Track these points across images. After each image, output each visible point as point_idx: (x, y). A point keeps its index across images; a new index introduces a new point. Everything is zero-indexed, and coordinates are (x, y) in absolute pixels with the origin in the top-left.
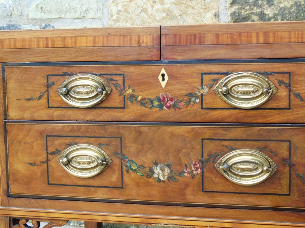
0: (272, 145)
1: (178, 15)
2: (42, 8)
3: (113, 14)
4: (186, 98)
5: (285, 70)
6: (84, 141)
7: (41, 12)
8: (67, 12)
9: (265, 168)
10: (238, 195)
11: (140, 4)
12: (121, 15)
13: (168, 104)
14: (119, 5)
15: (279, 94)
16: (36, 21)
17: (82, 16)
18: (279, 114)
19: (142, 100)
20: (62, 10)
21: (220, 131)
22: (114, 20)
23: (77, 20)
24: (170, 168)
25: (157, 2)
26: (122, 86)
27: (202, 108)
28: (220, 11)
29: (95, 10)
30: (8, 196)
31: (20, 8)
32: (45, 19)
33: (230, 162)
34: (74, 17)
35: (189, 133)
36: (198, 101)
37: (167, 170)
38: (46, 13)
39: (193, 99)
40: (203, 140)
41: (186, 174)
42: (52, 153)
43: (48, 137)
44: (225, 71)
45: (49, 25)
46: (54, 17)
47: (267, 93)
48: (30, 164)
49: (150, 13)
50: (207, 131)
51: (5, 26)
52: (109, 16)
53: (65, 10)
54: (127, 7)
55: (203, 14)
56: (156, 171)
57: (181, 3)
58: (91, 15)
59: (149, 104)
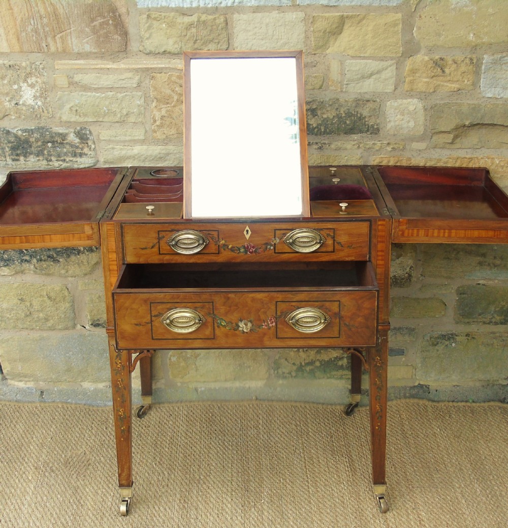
2: (76, 111)
3: (157, 119)
4: (264, 246)
5: (331, 227)
7: (76, 115)
8: (105, 116)
12: (166, 121)
13: (251, 250)
14: (162, 110)
15: (327, 243)
16: (69, 124)
17: (122, 120)
18: (327, 256)
19: (232, 247)
20: (99, 113)
22: (157, 126)
23: (117, 125)
24: (252, 323)
26: (217, 238)
27: (275, 253)
29: (136, 115)
31: (50, 110)
32: (81, 123)
34: (113, 121)
35: (266, 297)
36: (272, 248)
38: (82, 116)
39: (269, 247)
44: (290, 228)
45: (85, 128)
46: (90, 120)
50: (280, 296)
51: (33, 128)
52: (152, 121)
53: (103, 113)
54: (171, 113)
58: (132, 119)
59: (237, 250)
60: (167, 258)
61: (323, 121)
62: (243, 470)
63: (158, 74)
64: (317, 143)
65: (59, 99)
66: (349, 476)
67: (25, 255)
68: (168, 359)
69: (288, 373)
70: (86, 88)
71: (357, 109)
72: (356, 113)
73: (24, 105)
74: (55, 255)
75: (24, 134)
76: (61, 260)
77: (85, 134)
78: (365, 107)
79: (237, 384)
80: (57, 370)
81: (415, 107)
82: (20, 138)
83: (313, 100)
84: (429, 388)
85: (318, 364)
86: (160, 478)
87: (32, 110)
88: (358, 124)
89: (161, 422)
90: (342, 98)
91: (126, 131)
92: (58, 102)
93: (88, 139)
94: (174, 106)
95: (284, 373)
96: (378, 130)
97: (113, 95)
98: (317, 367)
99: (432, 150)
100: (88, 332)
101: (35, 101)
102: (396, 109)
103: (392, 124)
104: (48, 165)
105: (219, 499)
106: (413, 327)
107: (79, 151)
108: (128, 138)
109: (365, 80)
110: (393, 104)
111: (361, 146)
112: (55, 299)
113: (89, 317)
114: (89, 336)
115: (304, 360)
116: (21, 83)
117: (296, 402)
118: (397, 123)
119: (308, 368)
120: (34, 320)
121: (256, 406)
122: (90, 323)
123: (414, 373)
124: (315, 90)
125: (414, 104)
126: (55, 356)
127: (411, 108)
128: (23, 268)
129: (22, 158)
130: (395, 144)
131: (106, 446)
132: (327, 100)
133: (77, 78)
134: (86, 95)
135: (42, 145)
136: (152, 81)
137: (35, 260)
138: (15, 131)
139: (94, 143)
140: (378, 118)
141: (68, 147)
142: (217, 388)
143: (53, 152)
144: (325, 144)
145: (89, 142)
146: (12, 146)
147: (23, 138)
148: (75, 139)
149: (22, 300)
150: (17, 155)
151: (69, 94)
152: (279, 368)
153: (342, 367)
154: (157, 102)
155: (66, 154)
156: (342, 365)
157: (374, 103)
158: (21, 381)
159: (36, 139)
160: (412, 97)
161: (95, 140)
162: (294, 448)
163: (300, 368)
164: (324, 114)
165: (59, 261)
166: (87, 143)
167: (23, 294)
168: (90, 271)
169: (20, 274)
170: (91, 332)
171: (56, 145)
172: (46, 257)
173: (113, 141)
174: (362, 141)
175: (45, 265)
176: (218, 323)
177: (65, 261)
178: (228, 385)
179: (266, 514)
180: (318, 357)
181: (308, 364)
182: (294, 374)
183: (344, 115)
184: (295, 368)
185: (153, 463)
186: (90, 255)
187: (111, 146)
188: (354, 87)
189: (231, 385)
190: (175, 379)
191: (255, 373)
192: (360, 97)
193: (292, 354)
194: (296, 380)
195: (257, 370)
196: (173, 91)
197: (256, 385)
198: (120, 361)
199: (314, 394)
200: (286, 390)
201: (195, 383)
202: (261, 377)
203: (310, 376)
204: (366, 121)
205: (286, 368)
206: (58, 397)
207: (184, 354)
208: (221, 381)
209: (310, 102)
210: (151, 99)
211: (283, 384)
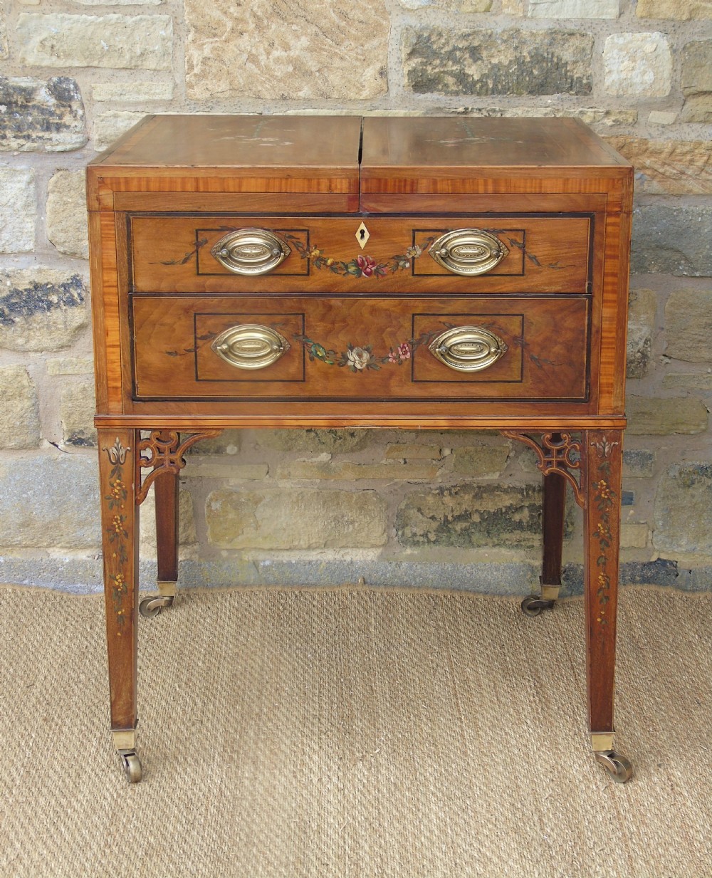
0: (502, 320)
1: (314, 69)
2: (52, 47)
3: (195, 63)
4: (393, 262)
5: (519, 227)
6: (249, 320)
7: (51, 55)
8: (102, 56)
9: (493, 350)
10: (458, 384)
11: (245, 47)
12: (211, 66)
13: (368, 270)
14: (205, 47)
15: (510, 257)
16: (39, 72)
17: (132, 65)
18: (510, 282)
19: (333, 264)
20: (93, 52)
21: (436, 303)
22: (196, 75)
23: (124, 73)
24: (370, 353)
25: (276, 45)
26: (306, 245)
27: (413, 275)
28: (389, 66)
29: (159, 55)
30: (133, 400)
31: (6, 46)
32: (59, 69)
33: (448, 344)
34: (116, 67)
35: (395, 306)
36: (408, 265)
37: (366, 356)
38: (62, 57)
39: (401, 263)
40: (414, 315)
41: (390, 360)
42: (203, 338)
43: (196, 315)
44: (443, 228)
45: (67, 79)
46: (77, 64)
47: (497, 256)
48: (170, 353)
49: (262, 63)
50: (419, 305)
52: (186, 67)
53: (100, 53)
54: (220, 53)
55: (360, 70)
56: (351, 358)
57: (321, 49)
58: (151, 63)
59: (342, 270)
60: (211, 281)
61: (492, 68)
62: (341, 699)
64: (480, 110)
65: (22, 25)
66: (537, 710)
68: (206, 505)
69: (423, 536)
70: (71, 6)
71: (552, 49)
72: (550, 56)
74: (7, 311)
76: (17, 319)
77: (65, 89)
78: (566, 46)
79: (330, 555)
80: (5, 524)
81: (655, 46)
83: (475, 32)
84: (676, 567)
85: (476, 518)
86: (188, 710)
88: (553, 75)
89: (190, 619)
90: (526, 28)
91: (141, 85)
92: (19, 31)
93: (71, 98)
94: (227, 41)
95: (415, 535)
96: (589, 87)
97: (118, 19)
98: (474, 523)
99: (685, 125)
100: (63, 455)
102: (621, 50)
103: (614, 76)
105: (297, 746)
106: (648, 452)
107: (55, 120)
108: (142, 98)
110: (616, 40)
111: (558, 116)
112: (4, 393)
113: (65, 427)
114: (64, 461)
115: (452, 511)
117: (435, 588)
118: (623, 76)
119: (459, 526)
121: (362, 594)
122: (66, 438)
123: (650, 538)
124: (479, 15)
125: (654, 42)
127: (649, 48)
130: (620, 113)
131: (90, 656)
132: (500, 31)
134: (70, 19)
139: (82, 106)
140: (590, 64)
141: (35, 113)
142: (294, 562)
143: (9, 121)
144: (494, 111)
145: (72, 103)
148: (48, 98)
151: (40, 17)
152: (407, 525)
153: (520, 526)
154: (196, 32)
155: (31, 126)
156: (521, 521)
157: (582, 38)
160: (649, 28)
161: (85, 101)
162: (434, 665)
163: (445, 526)
164: (493, 56)
165: (13, 322)
166: (70, 106)
168: (69, 341)
170: (68, 456)
171: (15, 109)
173: (116, 103)
174: (560, 107)
176: (311, 352)
177: (24, 322)
178: (314, 556)
179: (383, 772)
180: (477, 506)
181: (459, 518)
182: (432, 537)
184: (435, 525)
185: (176, 685)
186: (69, 311)
187: (112, 112)
188: (547, 9)
189: (319, 557)
190: (218, 543)
191: (363, 534)
192: (558, 26)
193: (430, 499)
194: (436, 548)
195: (366, 529)
196: (225, 13)
197: (364, 556)
198: (118, 481)
199: (468, 575)
200: (419, 567)
201: (253, 552)
202: (372, 541)
203: (462, 541)
204: (567, 71)
205: (419, 525)
206: (5, 575)
207: (234, 497)
208: (301, 549)
209: (469, 35)
210: (186, 28)
211: (412, 555)
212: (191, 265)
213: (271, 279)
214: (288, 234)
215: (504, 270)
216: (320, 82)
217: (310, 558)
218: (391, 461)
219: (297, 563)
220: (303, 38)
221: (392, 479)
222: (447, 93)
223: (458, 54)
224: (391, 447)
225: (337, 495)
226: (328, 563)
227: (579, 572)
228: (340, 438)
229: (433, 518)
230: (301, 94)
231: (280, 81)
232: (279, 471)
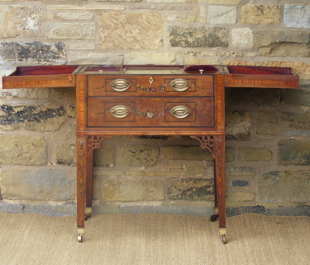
0: (190, 104)
1: (140, 40)
2: (57, 33)
3: (102, 38)
4: (159, 88)
5: (194, 78)
6: (120, 104)
7: (57, 35)
8: (73, 35)
9: (187, 112)
10: (178, 122)
11: (118, 33)
12: (107, 39)
13: (153, 90)
14: (105, 32)
15: (192, 86)
16: (52, 40)
17: (82, 38)
18: (192, 93)
19: (143, 88)
20: (70, 34)
21: (171, 99)
22: (102, 41)
23: (79, 41)
25: (128, 32)
26: (136, 83)
27: (165, 91)
28: (164, 38)
29: (91, 35)
30: (87, 127)
31: (42, 32)
32: (59, 39)
33: (175, 110)
34: (77, 39)
35: (160, 100)
36: (163, 89)
37: (152, 114)
38: (60, 36)
39: (162, 88)
40: (165, 103)
41: (159, 115)
42: (107, 109)
43: (105, 102)
44: (173, 78)
45: (61, 43)
46: (64, 38)
47: (188, 86)
48: (98, 114)
49: (124, 38)
50: (167, 100)
51: (32, 42)
52: (99, 39)
53: (72, 34)
54: (110, 34)
55: (154, 40)
56: (148, 115)
57: (142, 33)
58: (88, 38)
59: (145, 90)
60: (110, 93)
61: (196, 39)
63: (104, 13)
64: (193, 52)
65: (48, 26)
67: (21, 117)
68: (103, 185)
69: (176, 196)
70: (63, 20)
71: (215, 33)
72: (214, 35)
73: (28, 29)
74: (38, 118)
75: (27, 46)
76: (42, 121)
77: (61, 46)
78: (219, 32)
79: (145, 204)
80: (34, 192)
81: (248, 32)
82: (24, 48)
83: (191, 28)
84: (264, 208)
85: (194, 190)
87: (32, 32)
88: (216, 41)
90: (207, 27)
91: (85, 44)
92: (47, 28)
93: (62, 49)
94: (112, 31)
95: (174, 196)
96: (227, 45)
97: (78, 24)
98: (194, 192)
99: (259, 57)
101: (35, 27)
102: (237, 33)
103: (235, 42)
104: (39, 63)
106: (252, 167)
107: (57, 55)
108: (85, 48)
109: (220, 17)
110: (235, 30)
111: (218, 54)
112: (36, 146)
113: (56, 158)
114: (55, 170)
115: (186, 187)
116: (28, 17)
117: (181, 215)
118: (238, 41)
119: (189, 193)
120: (23, 159)
121: (155, 216)
122: (56, 161)
123: (254, 197)
124: (192, 22)
125: (247, 31)
126: (33, 182)
127: (246, 33)
128: (19, 126)
129: (24, 59)
130: (238, 53)
132: (198, 27)
133: (59, 14)
134: (63, 24)
135: (36, 52)
136: (100, 17)
137: (26, 121)
138: (21, 44)
139: (66, 51)
140: (227, 38)
141: (50, 53)
142: (132, 206)
143: (42, 56)
144: (197, 53)
145: (63, 50)
146: (19, 52)
147: (26, 48)
148: (55, 49)
149: (17, 145)
150: (22, 57)
151: (54, 23)
152: (171, 193)
153: (209, 193)
154: (103, 28)
155: (49, 57)
156: (210, 191)
157: (225, 30)
158: (11, 199)
159: (33, 48)
160: (246, 26)
161: (66, 50)
163: (184, 193)
164: (196, 35)
165: (40, 121)
166: (62, 51)
167: (17, 142)
168: (58, 128)
169: (17, 130)
170: (56, 168)
171: (44, 52)
172: (33, 119)
173: (77, 50)
174: (218, 51)
175: (32, 124)
176: (137, 113)
177: (44, 121)
178: (139, 204)
180: (195, 186)
181: (188, 190)
182: (180, 197)
183: (208, 36)
184: (180, 193)
186: (59, 118)
187: (75, 53)
188: (213, 21)
189: (141, 204)
190: (107, 199)
191: (156, 196)
192: (217, 26)
193: (179, 183)
194: (181, 201)
195: (157, 194)
196: (112, 22)
197: (156, 204)
198: (82, 151)
199: (192, 211)
200: (175, 208)
201: (118, 202)
202: (159, 198)
203: (190, 198)
204: (220, 40)
205: (175, 193)
206: (33, 210)
207: (112, 182)
208: (135, 201)
209: (189, 29)
210: (99, 27)
211: (173, 203)
212: (104, 89)
213: (126, 93)
214: (131, 80)
215: (190, 90)
216: (142, 44)
217: (138, 205)
218: (165, 169)
219: (133, 206)
220: (136, 30)
221: (165, 176)
222: (182, 47)
223: (185, 35)
224: (165, 165)
225: (147, 181)
226: (144, 206)
227: (231, 210)
228: (148, 161)
229: (180, 190)
230: (136, 48)
231: (129, 43)
232: (128, 173)
